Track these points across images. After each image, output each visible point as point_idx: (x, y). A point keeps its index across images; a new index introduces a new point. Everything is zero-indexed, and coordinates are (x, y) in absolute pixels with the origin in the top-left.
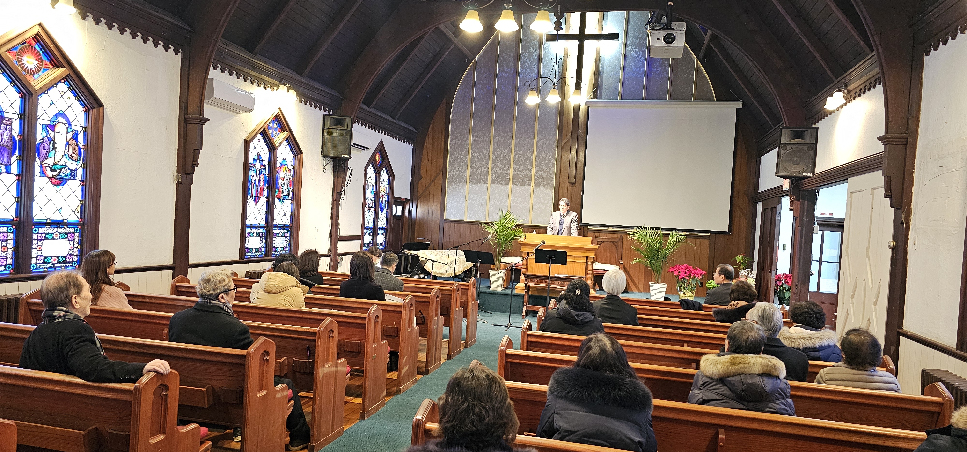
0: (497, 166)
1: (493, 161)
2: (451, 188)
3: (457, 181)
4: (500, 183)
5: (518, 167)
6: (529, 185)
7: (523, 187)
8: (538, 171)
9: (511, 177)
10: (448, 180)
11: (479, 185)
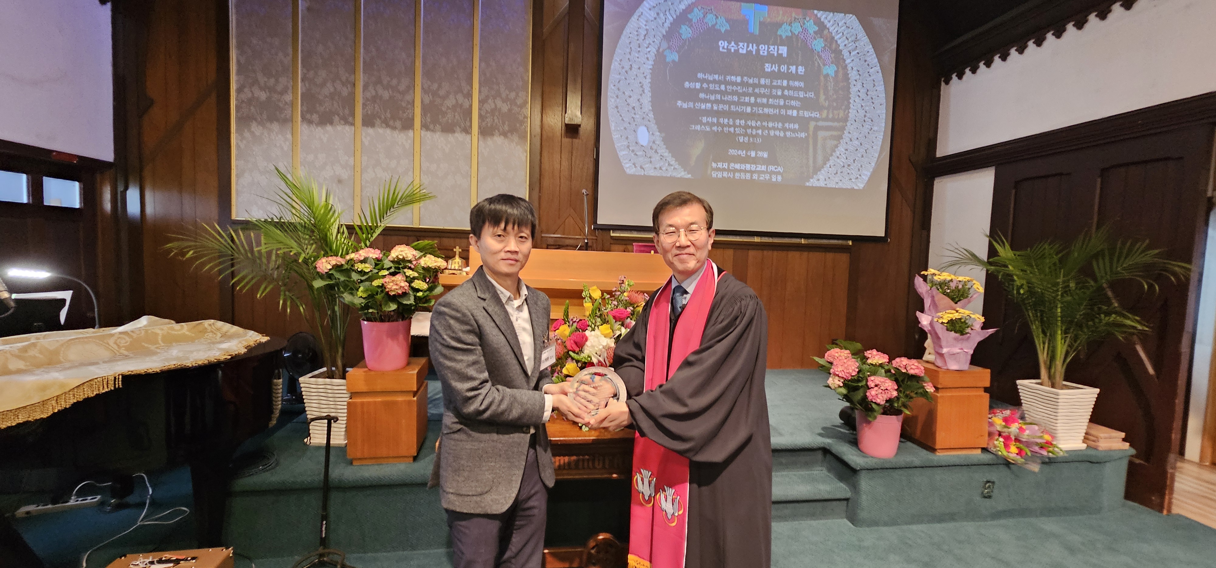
0: (379, 81)
1: (368, 67)
2: (247, 134)
3: (265, 117)
4: (388, 126)
5: (435, 86)
6: (467, 130)
7: (451, 137)
8: (487, 97)
9: (418, 111)
10: (237, 111)
11: (329, 128)
